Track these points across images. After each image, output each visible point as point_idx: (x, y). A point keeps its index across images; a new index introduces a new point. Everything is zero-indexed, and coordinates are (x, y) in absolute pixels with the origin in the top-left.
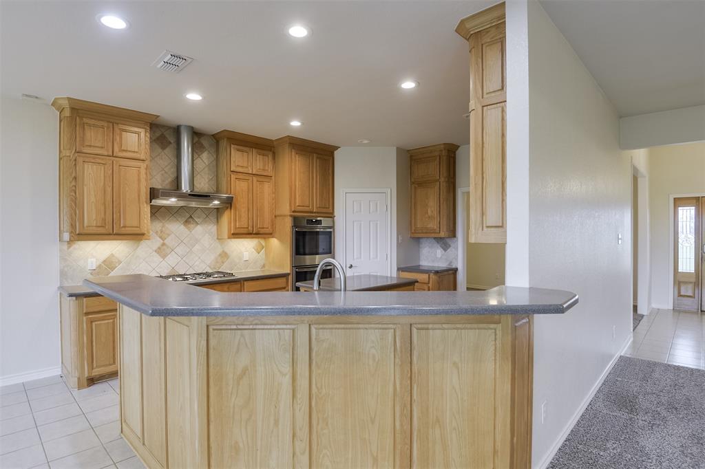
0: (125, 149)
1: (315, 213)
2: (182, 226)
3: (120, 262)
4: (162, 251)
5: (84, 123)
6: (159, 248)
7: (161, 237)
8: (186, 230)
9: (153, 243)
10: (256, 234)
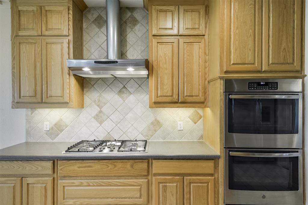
0: (51, 28)
1: (265, 72)
2: (117, 96)
3: (67, 126)
4: (99, 118)
5: (19, 11)
6: (97, 115)
7: (98, 106)
8: (121, 99)
9: (91, 111)
10: (183, 103)
